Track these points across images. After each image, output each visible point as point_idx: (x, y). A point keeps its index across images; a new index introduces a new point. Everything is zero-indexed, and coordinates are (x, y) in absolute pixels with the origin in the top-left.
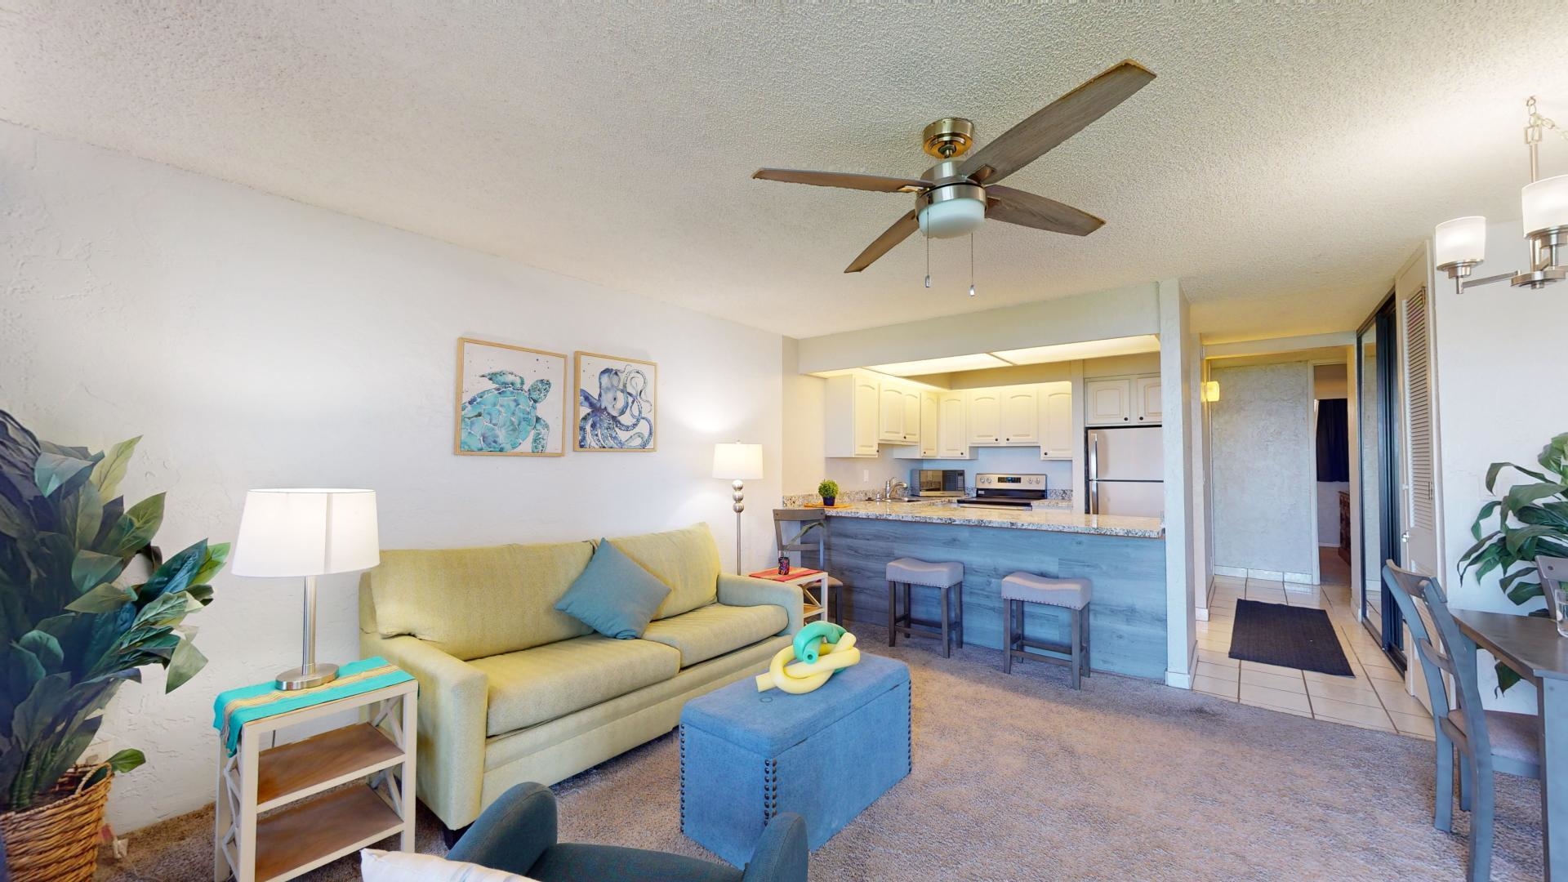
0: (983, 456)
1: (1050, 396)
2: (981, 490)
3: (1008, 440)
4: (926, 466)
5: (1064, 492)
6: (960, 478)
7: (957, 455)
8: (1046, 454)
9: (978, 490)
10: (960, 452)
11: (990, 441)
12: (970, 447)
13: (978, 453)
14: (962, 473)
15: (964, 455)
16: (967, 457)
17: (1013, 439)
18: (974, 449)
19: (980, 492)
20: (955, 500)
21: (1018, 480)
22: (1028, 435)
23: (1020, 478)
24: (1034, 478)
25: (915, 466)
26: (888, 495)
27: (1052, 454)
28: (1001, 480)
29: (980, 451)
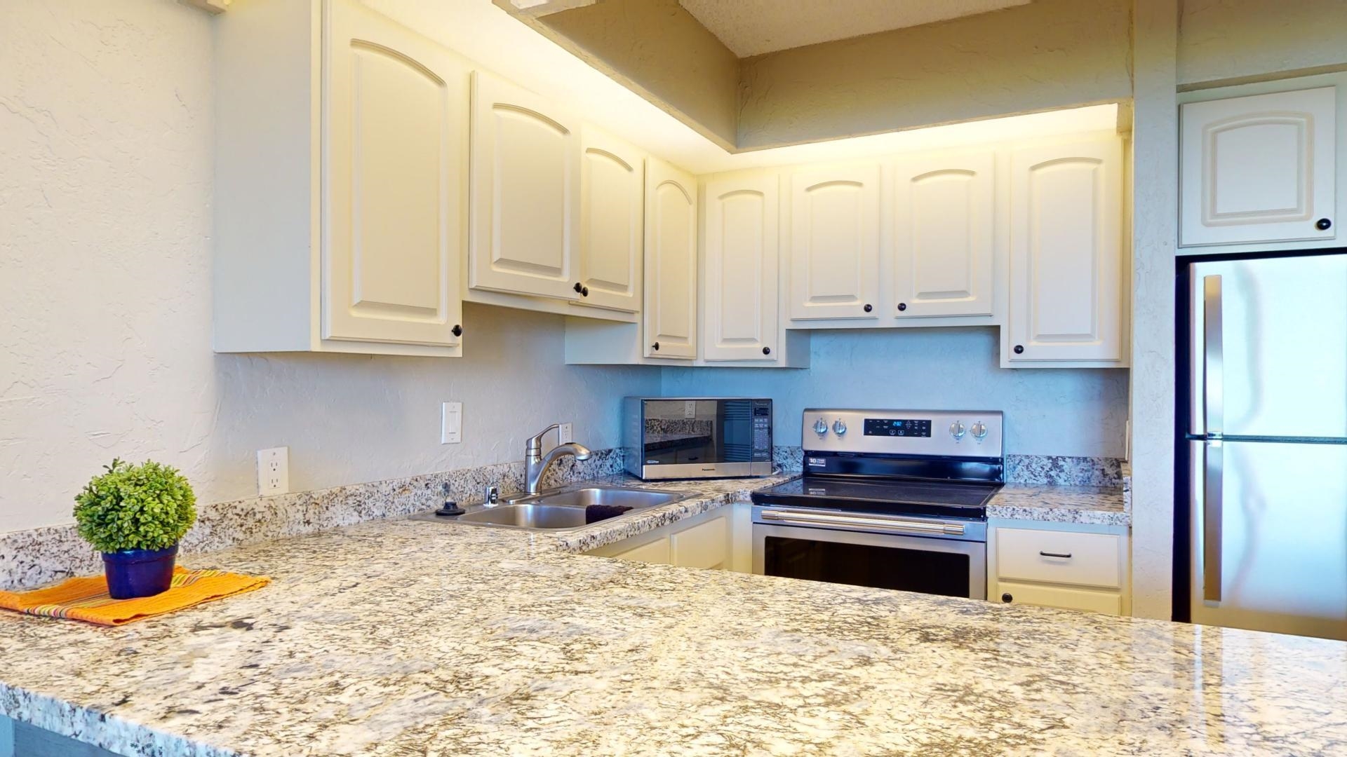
0: (821, 359)
1: (1034, 168)
2: (817, 454)
3: (902, 307)
4: (667, 387)
5: (1055, 462)
6: (760, 422)
7: (750, 353)
8: (1019, 350)
9: (809, 454)
10: (761, 347)
11: (848, 311)
12: (789, 331)
13: (807, 353)
14: (763, 409)
15: (772, 355)
16: (780, 358)
17: (917, 306)
18: (800, 336)
19: (813, 461)
20: (745, 488)
21: (922, 429)
22: (964, 293)
23: (928, 423)
24: (970, 422)
25: (639, 386)
26: (533, 486)
27: (1037, 352)
28: (873, 428)
29: (815, 342)
